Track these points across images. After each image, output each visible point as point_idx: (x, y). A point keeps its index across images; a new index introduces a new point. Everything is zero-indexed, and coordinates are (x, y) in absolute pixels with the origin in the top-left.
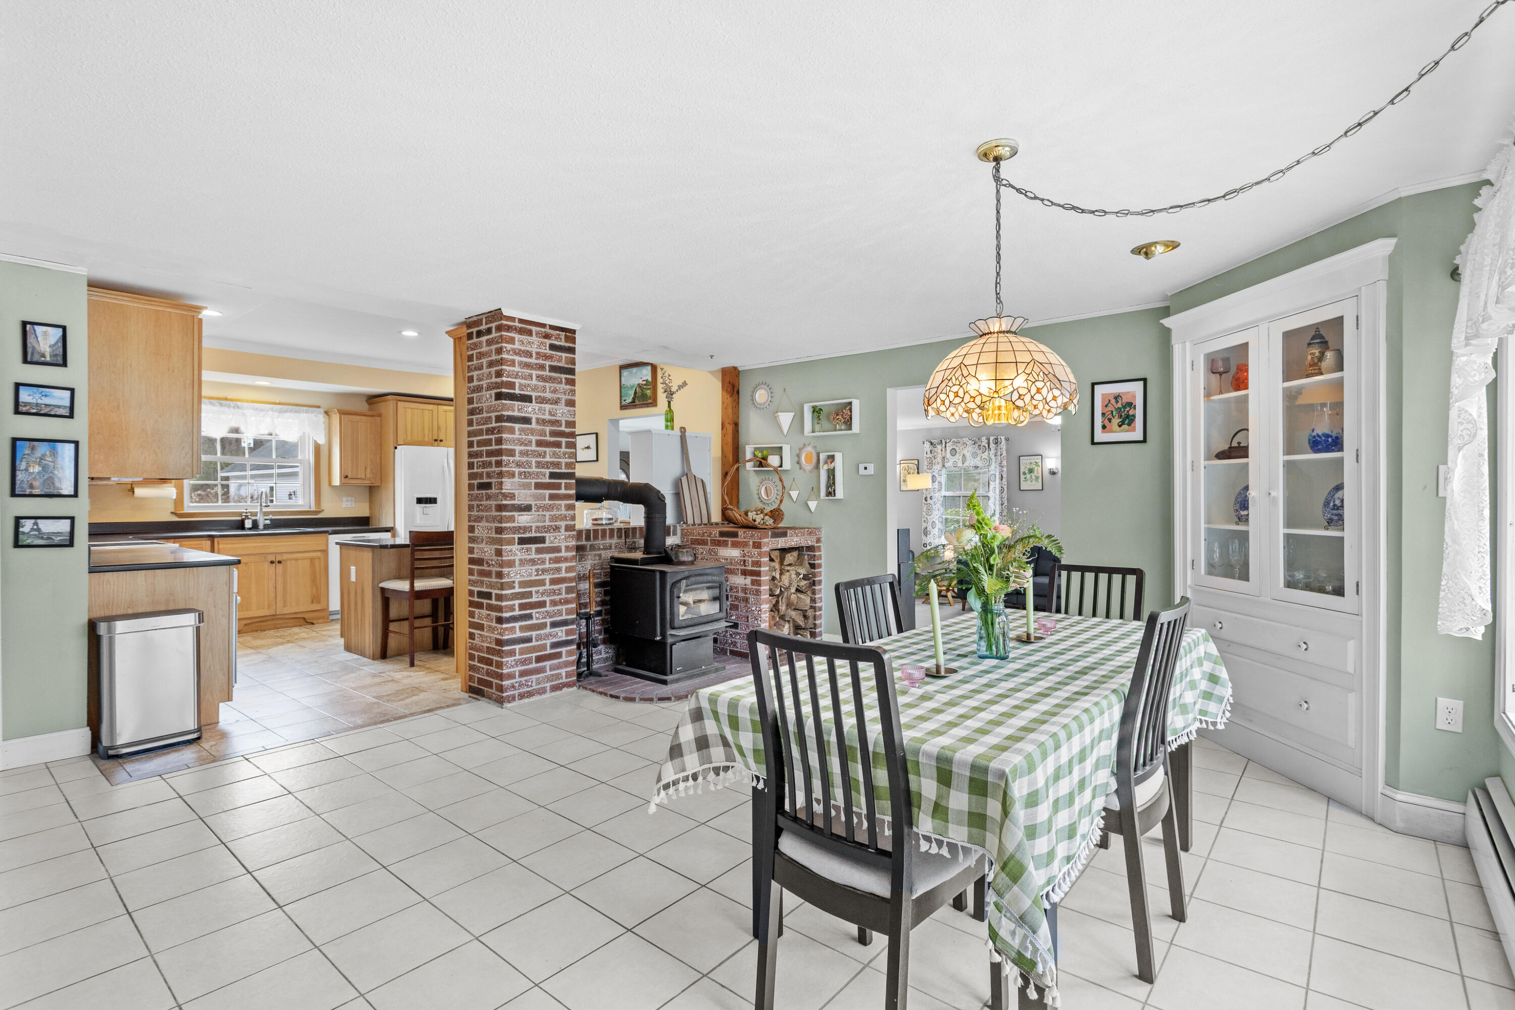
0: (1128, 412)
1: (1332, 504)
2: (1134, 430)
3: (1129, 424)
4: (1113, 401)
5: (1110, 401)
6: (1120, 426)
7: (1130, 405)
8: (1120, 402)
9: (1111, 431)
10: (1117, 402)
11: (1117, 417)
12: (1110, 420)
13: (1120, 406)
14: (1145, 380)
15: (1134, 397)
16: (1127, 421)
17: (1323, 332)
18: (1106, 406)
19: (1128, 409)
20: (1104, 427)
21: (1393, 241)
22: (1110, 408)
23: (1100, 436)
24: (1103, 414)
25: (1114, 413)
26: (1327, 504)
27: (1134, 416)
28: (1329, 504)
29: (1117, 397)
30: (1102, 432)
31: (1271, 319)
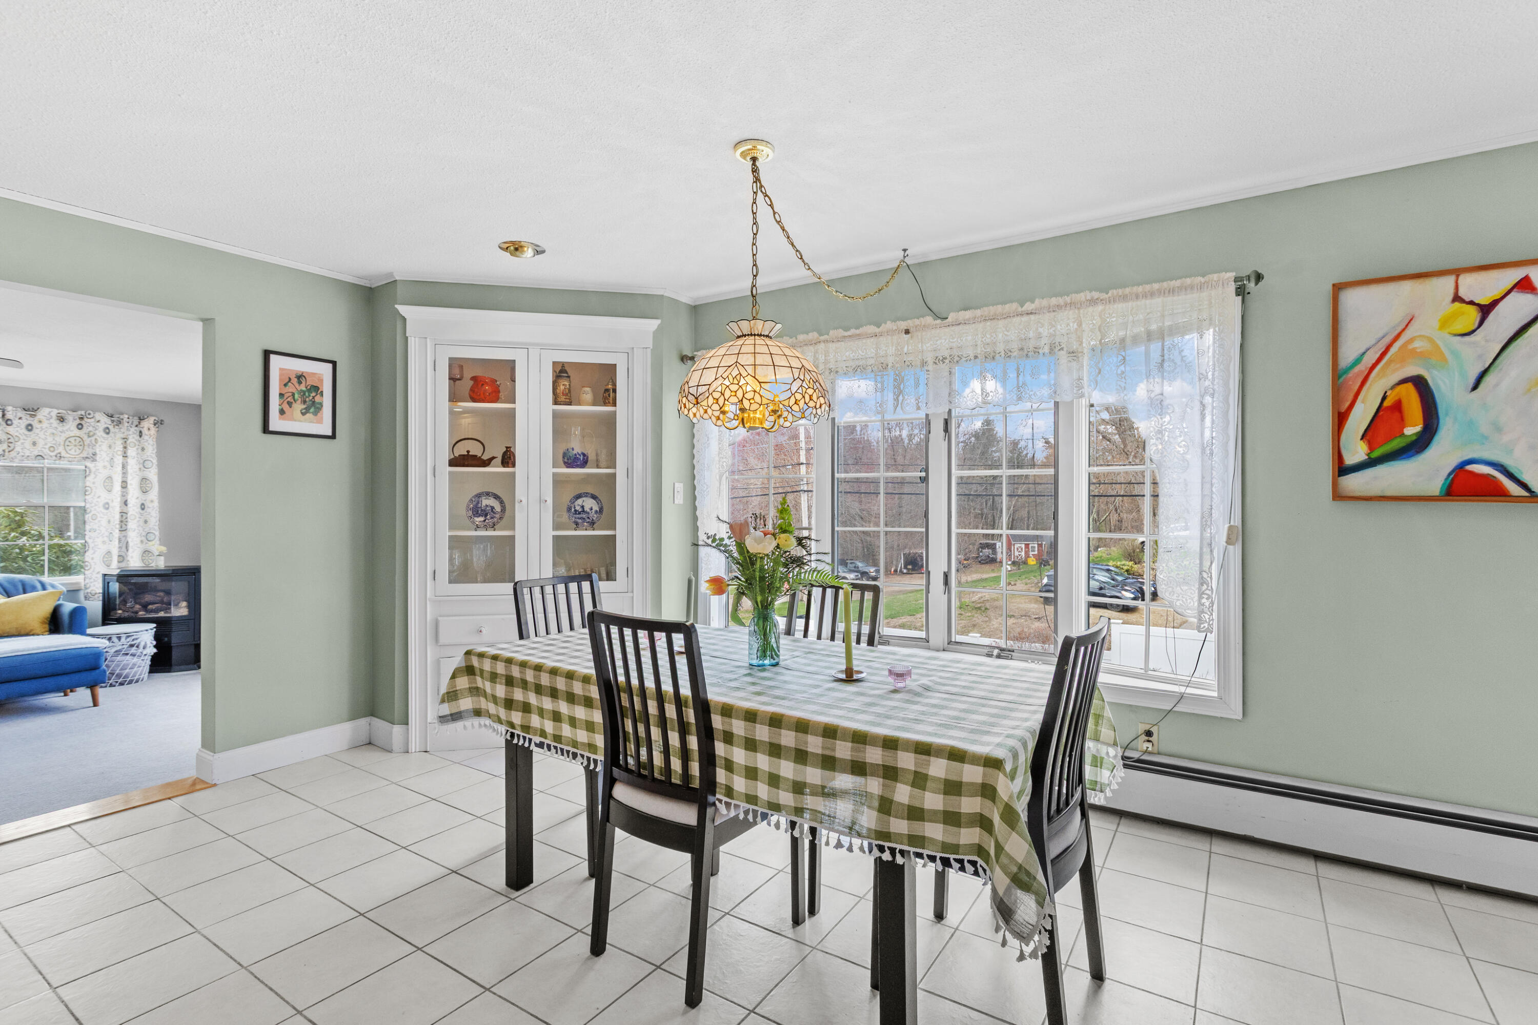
0: (314, 397)
1: (573, 510)
2: (320, 421)
3: (315, 414)
4: (295, 381)
5: (290, 379)
6: (303, 414)
7: (316, 389)
8: (304, 382)
9: (292, 419)
10: (300, 383)
11: (299, 401)
12: (290, 404)
13: (304, 389)
14: (334, 363)
15: (321, 381)
16: (312, 410)
17: (567, 368)
18: (285, 385)
19: (313, 394)
20: (282, 412)
21: (658, 322)
22: (291, 388)
23: (276, 423)
24: (281, 395)
25: (296, 396)
26: (569, 509)
27: (321, 404)
28: (571, 509)
29: (300, 377)
30: (280, 419)
31: (543, 347)
